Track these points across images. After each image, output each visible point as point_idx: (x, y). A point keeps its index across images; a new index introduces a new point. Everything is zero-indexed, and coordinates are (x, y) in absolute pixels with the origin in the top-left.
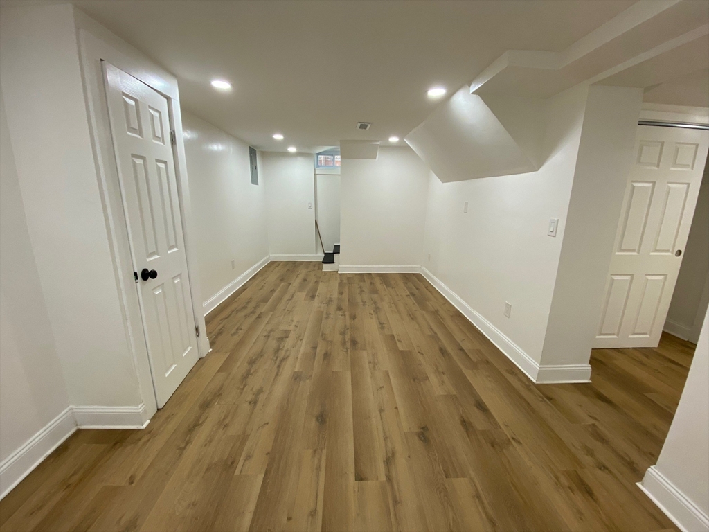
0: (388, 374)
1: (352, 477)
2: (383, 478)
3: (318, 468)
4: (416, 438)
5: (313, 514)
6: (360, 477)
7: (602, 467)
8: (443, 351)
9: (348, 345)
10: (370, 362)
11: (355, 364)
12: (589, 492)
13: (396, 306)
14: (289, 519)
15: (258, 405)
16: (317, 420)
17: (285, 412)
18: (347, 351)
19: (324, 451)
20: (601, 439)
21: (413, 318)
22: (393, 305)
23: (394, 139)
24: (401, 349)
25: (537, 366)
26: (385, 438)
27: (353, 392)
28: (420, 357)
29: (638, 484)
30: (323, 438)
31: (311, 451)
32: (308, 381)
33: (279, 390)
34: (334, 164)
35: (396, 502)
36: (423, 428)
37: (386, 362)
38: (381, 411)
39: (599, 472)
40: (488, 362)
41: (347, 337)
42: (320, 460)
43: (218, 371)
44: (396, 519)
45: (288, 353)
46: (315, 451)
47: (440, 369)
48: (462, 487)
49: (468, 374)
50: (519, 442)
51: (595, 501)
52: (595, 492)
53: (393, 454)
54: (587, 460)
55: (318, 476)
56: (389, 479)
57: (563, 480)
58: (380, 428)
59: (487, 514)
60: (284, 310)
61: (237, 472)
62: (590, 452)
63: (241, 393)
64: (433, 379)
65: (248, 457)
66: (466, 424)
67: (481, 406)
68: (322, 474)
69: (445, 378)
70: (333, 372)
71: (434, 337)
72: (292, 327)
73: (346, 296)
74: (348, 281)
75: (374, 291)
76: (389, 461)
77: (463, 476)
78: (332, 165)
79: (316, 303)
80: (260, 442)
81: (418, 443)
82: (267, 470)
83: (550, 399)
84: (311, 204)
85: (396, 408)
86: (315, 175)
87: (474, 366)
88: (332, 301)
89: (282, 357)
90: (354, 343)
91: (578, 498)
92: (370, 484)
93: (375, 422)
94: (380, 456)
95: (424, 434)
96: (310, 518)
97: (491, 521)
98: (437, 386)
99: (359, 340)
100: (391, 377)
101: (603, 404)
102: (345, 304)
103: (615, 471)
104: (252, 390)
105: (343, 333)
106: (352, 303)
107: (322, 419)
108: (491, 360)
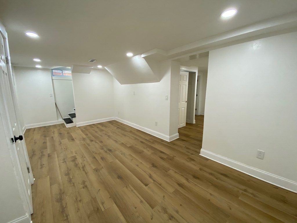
0: (131, 155)
1: (144, 186)
2: (152, 181)
3: (132, 190)
4: (152, 167)
5: (141, 202)
6: (146, 185)
7: (192, 154)
8: (142, 142)
9: (108, 151)
10: (122, 154)
11: (116, 157)
12: (193, 160)
13: (116, 133)
14: (136, 208)
15: (88, 186)
16: (119, 178)
17: (104, 183)
18: (110, 154)
19: (130, 185)
20: (189, 149)
21: (125, 135)
22: (114, 133)
23: (100, 67)
24: (129, 146)
25: (168, 137)
26: (145, 172)
27: (123, 165)
28: (136, 146)
29: (200, 154)
30: (126, 182)
31: (125, 188)
32: (103, 169)
33: (93, 177)
34: (63, 74)
35: (160, 185)
36: (152, 164)
37: (127, 152)
38: (137, 166)
39: (192, 155)
40: (155, 141)
41: (105, 149)
42: (130, 188)
43: (51, 185)
44: (163, 188)
45: (83, 164)
46: (127, 187)
47: (145, 147)
48: (171, 172)
49: (153, 145)
50: (175, 157)
51: (195, 161)
52: (194, 159)
53: (150, 175)
54: (189, 154)
55: (134, 193)
56: (154, 180)
57: (188, 160)
58: (141, 170)
59: (180, 175)
60: (62, 149)
61: (103, 210)
62: (189, 152)
63: (75, 187)
64: (145, 151)
65: (103, 203)
66: (162, 158)
67: (162, 152)
68: (135, 191)
69: (148, 149)
70: (110, 162)
71: (136, 139)
72: (74, 154)
73: (90, 135)
74: (85, 129)
75: (102, 130)
76: (150, 177)
77: (170, 170)
78: (62, 75)
79: (77, 142)
80: (102, 196)
81: (154, 169)
82: (114, 202)
83: (174, 144)
84: (52, 94)
85: (141, 163)
86: (52, 80)
87: (153, 143)
88: (85, 139)
89: (82, 167)
90: (110, 150)
91: (192, 162)
92: (151, 185)
93: (138, 169)
94: (148, 177)
95: (154, 165)
96: (142, 203)
97: (182, 175)
98: (148, 152)
99: (111, 149)
100: (133, 155)
101: (184, 141)
102: (93, 138)
103: (194, 154)
104: (79, 183)
105: (102, 149)
106: (96, 137)
107: (120, 177)
108: (156, 140)
